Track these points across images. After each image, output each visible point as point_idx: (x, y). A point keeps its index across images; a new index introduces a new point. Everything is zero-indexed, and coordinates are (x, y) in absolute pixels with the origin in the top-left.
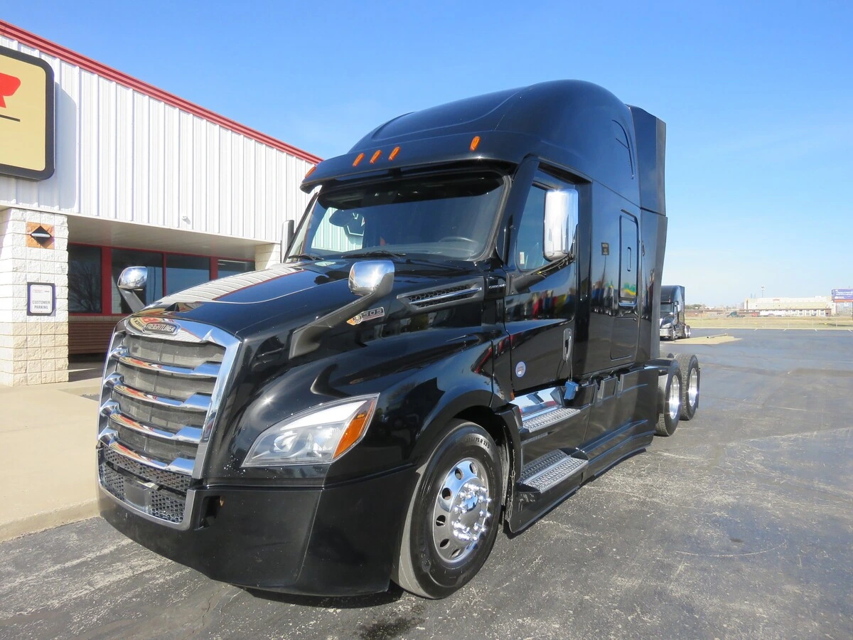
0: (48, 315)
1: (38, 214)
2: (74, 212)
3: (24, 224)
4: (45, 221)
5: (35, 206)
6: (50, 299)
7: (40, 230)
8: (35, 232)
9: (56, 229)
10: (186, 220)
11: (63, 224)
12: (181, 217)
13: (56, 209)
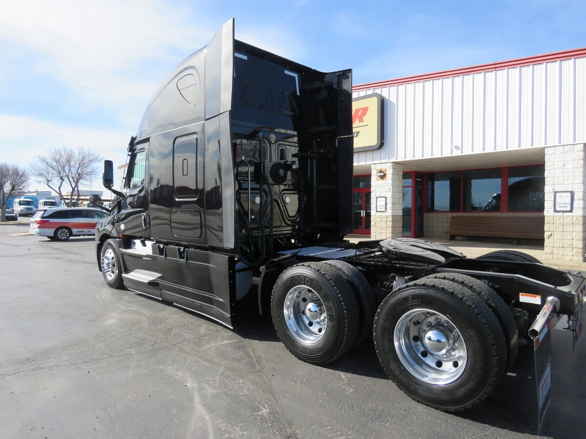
0: (384, 212)
1: (381, 164)
2: (394, 160)
3: (375, 170)
4: (383, 167)
5: (379, 162)
6: (384, 204)
7: (381, 171)
8: (379, 173)
9: (388, 170)
10: (457, 148)
11: (390, 167)
12: (454, 145)
13: (387, 161)
